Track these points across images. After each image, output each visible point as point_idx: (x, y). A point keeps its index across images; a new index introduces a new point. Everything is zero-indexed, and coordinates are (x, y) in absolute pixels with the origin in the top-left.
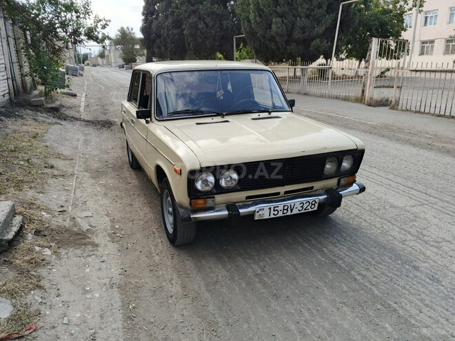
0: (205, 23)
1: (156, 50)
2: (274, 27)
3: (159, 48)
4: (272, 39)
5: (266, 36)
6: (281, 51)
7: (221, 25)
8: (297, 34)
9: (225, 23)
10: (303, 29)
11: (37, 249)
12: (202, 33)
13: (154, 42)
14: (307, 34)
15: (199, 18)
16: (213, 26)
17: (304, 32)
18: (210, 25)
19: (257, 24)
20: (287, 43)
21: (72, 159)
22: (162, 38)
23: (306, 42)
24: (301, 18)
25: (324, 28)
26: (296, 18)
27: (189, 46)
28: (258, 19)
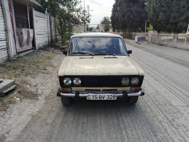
0: (133, 15)
1: (115, 26)
2: (160, 17)
3: (117, 25)
4: (160, 22)
5: (157, 21)
6: (164, 28)
7: (140, 16)
8: (171, 20)
9: (142, 15)
10: (174, 18)
11: (15, 97)
12: (132, 19)
13: (115, 23)
14: (176, 20)
15: (131, 13)
16: (137, 17)
17: (175, 19)
18: (136, 16)
19: (153, 16)
20: (167, 24)
21: (55, 67)
22: (118, 22)
23: (176, 24)
24: (174, 13)
25: (185, 17)
26: (171, 13)
27: (128, 25)
28: (153, 14)
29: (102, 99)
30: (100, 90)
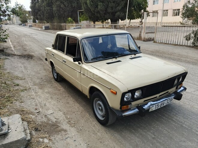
0: (64, 4)
1: (39, 17)
2: (99, 7)
3: (40, 16)
4: (98, 12)
5: (95, 11)
6: (102, 18)
7: (72, 6)
8: (109, 10)
9: (73, 5)
10: (112, 8)
12: (63, 9)
13: (37, 13)
14: (114, 10)
15: (61, 2)
16: (68, 6)
17: (113, 9)
18: (67, 5)
19: (91, 5)
20: (105, 14)
22: (41, 11)
23: (113, 14)
24: (111, 3)
25: (121, 7)
26: (109, 2)
27: (55, 15)
28: (92, 3)
29: (162, 106)
30: (156, 97)
